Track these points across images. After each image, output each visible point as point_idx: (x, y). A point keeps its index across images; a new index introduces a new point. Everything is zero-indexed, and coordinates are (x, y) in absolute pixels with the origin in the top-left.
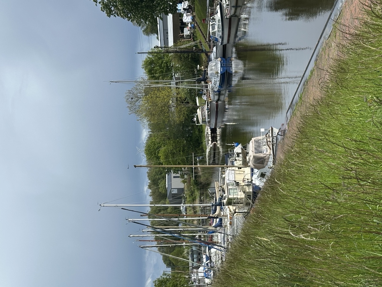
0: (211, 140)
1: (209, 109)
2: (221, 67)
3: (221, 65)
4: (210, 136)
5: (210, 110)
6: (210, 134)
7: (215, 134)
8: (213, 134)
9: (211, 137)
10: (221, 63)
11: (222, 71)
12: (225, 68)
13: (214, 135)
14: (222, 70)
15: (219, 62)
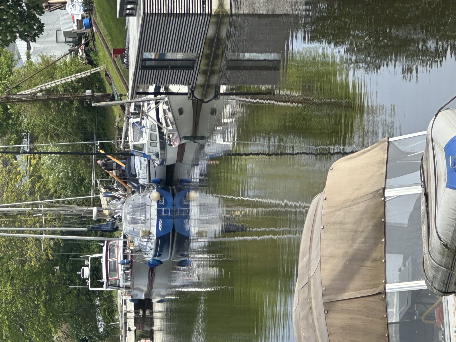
0: (133, 328)
1: (127, 263)
2: (159, 217)
3: (159, 212)
4: (133, 314)
5: (131, 266)
6: (133, 309)
7: (147, 312)
8: (141, 312)
9: (136, 319)
10: (159, 205)
11: (160, 229)
12: (170, 221)
13: (144, 312)
14: (160, 225)
15: (155, 204)
